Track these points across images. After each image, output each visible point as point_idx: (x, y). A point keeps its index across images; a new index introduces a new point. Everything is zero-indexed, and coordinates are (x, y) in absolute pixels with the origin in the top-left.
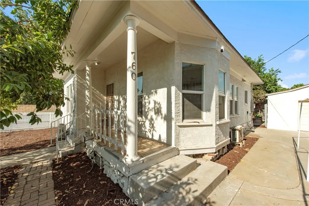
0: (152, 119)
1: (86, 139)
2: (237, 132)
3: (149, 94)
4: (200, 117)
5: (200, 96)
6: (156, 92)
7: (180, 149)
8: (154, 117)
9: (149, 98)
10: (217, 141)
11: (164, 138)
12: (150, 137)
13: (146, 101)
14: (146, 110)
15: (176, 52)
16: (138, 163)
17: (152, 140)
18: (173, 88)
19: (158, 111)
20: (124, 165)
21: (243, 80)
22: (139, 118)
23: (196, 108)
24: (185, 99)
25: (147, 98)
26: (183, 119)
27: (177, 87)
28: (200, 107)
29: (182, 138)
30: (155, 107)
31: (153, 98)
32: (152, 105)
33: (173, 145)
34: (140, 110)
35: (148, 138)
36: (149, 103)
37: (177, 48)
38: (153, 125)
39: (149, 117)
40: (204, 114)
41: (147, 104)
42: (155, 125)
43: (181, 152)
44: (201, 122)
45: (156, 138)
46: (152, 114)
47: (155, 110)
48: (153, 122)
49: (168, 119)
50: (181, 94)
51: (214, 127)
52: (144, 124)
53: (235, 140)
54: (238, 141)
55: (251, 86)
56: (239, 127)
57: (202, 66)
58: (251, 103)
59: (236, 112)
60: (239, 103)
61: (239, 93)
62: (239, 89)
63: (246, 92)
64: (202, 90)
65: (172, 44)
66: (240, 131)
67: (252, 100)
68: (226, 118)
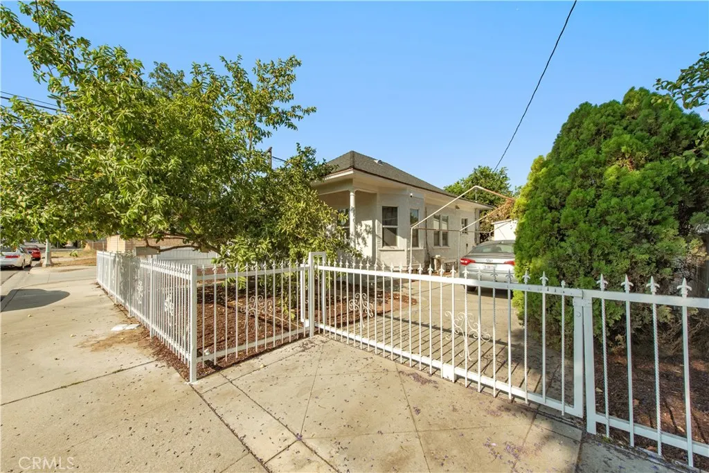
2: (435, 261)
4: (395, 244)
5: (396, 229)
15: (377, 200)
18: (376, 221)
21: (457, 208)
24: (384, 232)
26: (383, 246)
27: (379, 220)
29: (382, 258)
37: (378, 197)
40: (398, 242)
44: (396, 248)
50: (382, 228)
51: (406, 253)
55: (475, 213)
56: (437, 256)
57: (396, 208)
58: (476, 234)
59: (446, 244)
60: (450, 234)
61: (449, 221)
62: (449, 218)
63: (466, 220)
64: (397, 225)
65: (375, 194)
66: (439, 261)
67: (476, 230)
68: (421, 247)
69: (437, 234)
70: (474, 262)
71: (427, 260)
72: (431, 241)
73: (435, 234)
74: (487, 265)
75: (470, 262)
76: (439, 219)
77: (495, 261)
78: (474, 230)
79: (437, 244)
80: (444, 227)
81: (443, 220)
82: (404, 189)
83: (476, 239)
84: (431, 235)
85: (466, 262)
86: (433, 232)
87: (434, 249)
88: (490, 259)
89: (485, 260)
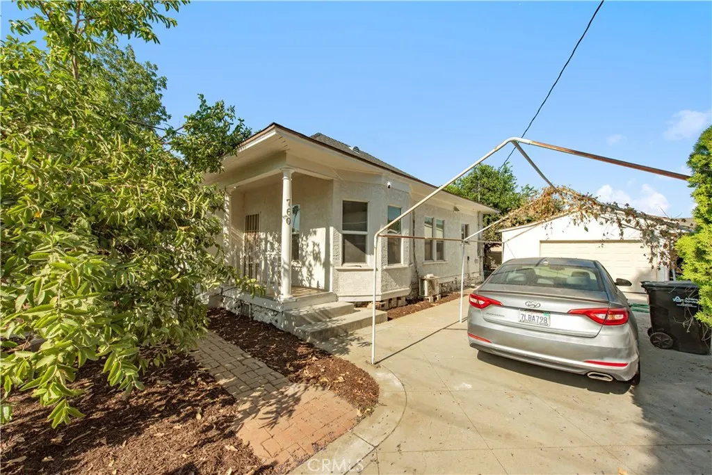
0: (310, 265)
1: (224, 290)
2: (426, 283)
3: (307, 234)
4: (364, 261)
5: (364, 236)
6: (315, 233)
7: (338, 295)
8: (313, 262)
9: (307, 239)
10: (384, 288)
11: (322, 285)
12: (308, 285)
13: (304, 243)
14: (304, 254)
15: (334, 190)
16: (291, 301)
17: (310, 288)
18: (332, 229)
19: (316, 257)
20: (279, 304)
21: (456, 209)
22: (295, 264)
23: (360, 251)
24: (346, 241)
25: (304, 238)
26: (344, 262)
27: (336, 227)
28: (363, 249)
29: (341, 282)
30: (314, 250)
31: (312, 239)
32: (310, 249)
33: (331, 291)
34: (296, 253)
35: (306, 288)
36: (307, 246)
37: (336, 186)
38: (311, 272)
39: (307, 263)
40: (368, 257)
41: (305, 247)
42: (313, 273)
43: (340, 299)
44: (363, 266)
45: (314, 285)
46: (310, 258)
47: (314, 254)
48: (311, 269)
49: (327, 265)
50: (341, 235)
51: (379, 273)
52: (300, 270)
53: (424, 294)
54: (426, 294)
55: (478, 216)
56: (428, 276)
57: (366, 204)
58: (479, 243)
59: (441, 257)
60: (447, 244)
61: (446, 228)
62: (446, 223)
63: (467, 226)
64: (366, 230)
65: (330, 182)
66: (431, 282)
67: (479, 239)
68: (404, 263)
69: (429, 243)
70: (498, 304)
71: (415, 280)
72: (421, 253)
73: (426, 243)
74: (527, 314)
75: (490, 303)
76: (432, 224)
77: (545, 306)
78: (477, 240)
79: (429, 257)
80: (439, 235)
81: (438, 226)
82: (379, 176)
83: (478, 250)
84: (421, 246)
85: (481, 302)
86: (423, 241)
87: (424, 265)
88: (536, 302)
89: (522, 303)
